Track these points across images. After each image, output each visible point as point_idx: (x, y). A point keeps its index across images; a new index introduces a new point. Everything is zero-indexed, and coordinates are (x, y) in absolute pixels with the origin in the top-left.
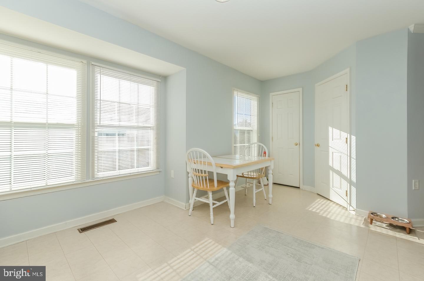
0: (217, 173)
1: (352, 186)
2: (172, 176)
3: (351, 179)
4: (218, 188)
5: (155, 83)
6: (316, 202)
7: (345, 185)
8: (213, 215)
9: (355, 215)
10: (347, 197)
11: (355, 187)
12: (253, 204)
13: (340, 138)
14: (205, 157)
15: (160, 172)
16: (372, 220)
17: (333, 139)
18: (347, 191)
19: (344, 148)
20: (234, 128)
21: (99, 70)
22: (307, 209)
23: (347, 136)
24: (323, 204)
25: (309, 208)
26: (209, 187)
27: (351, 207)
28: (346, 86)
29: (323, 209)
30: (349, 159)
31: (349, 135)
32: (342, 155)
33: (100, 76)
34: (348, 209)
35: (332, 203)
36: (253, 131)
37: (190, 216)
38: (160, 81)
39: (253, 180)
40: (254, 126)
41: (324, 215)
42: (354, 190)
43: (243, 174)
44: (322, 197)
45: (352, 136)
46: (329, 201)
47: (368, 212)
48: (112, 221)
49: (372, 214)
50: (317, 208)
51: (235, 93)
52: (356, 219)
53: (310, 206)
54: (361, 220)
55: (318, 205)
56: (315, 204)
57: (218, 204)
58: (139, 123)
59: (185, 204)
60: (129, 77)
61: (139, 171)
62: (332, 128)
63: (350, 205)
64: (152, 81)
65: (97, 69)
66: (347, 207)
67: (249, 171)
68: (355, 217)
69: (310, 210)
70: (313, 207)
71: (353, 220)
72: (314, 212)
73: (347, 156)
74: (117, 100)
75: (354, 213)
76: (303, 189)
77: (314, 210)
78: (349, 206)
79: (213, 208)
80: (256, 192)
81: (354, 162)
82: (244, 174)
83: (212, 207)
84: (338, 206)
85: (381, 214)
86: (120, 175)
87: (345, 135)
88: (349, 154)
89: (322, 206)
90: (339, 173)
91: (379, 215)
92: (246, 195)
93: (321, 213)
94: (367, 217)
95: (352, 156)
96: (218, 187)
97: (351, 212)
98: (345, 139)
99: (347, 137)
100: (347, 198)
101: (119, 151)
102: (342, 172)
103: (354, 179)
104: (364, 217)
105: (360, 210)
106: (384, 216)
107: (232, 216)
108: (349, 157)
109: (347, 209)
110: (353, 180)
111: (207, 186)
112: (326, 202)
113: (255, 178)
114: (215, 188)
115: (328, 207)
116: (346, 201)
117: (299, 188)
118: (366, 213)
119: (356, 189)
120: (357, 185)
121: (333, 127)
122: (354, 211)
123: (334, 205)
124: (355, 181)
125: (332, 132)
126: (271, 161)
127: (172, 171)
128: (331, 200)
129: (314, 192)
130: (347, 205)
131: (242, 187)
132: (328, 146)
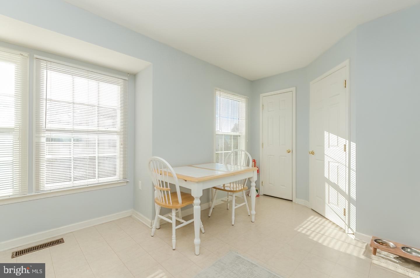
0: (180, 186)
1: (351, 204)
2: (140, 188)
3: (350, 195)
4: (184, 204)
5: (121, 81)
6: (308, 220)
7: (344, 202)
8: (175, 238)
9: (355, 239)
10: (345, 216)
11: (355, 206)
12: (231, 222)
13: (337, 145)
14: (165, 167)
15: (127, 183)
16: (375, 250)
17: (330, 146)
18: (345, 209)
19: (343, 157)
20: (216, 133)
21: (46, 65)
22: (295, 229)
23: (345, 142)
24: (316, 223)
25: (298, 229)
26: (171, 204)
27: (349, 229)
28: (345, 82)
29: (316, 229)
30: (347, 171)
31: (347, 141)
32: (340, 165)
33: (46, 72)
34: (347, 232)
35: (327, 222)
36: (241, 136)
37: (153, 236)
38: (127, 79)
39: (233, 194)
40: (243, 131)
41: (315, 239)
42: (353, 208)
43: (224, 185)
44: (316, 213)
45: (351, 142)
46: (324, 220)
47: (371, 237)
48: (59, 241)
49: (376, 241)
50: (308, 228)
51: (218, 93)
52: (355, 246)
53: (300, 226)
54: (361, 248)
55: (309, 225)
56: (307, 223)
57: (185, 223)
58: (100, 127)
59: (151, 221)
60: (87, 74)
61: (100, 182)
62: (328, 133)
63: (349, 227)
64: (117, 79)
65: (43, 64)
66: (345, 228)
67: (231, 183)
68: (354, 242)
69: (299, 231)
70: (304, 227)
71: (351, 247)
72: (304, 234)
73: (345, 167)
74: (70, 100)
75: (353, 237)
76: (296, 203)
77: (303, 232)
78: (347, 227)
79: (176, 229)
80: (236, 207)
81: (353, 174)
82: (226, 186)
83: (174, 228)
84: (334, 227)
85: (388, 242)
86: (73, 187)
87: (343, 141)
88: (347, 165)
89: (314, 226)
90: (336, 187)
91: (385, 242)
92: (228, 209)
93: (313, 235)
94: (370, 243)
95: (351, 167)
96: (182, 203)
97: (349, 235)
98: (343, 147)
99: (345, 144)
100: (345, 218)
101: (75, 159)
102: (340, 186)
103: (354, 196)
104: (365, 243)
105: (361, 234)
106: (391, 244)
107: (197, 241)
108: (347, 169)
109: (344, 232)
110: (352, 196)
111: (169, 203)
112: (321, 220)
113: (235, 191)
114: (179, 206)
115: (322, 227)
116: (343, 221)
117: (292, 201)
118: (368, 238)
119: (355, 208)
120: (357, 203)
121: (330, 131)
122: (353, 235)
123: (330, 224)
124: (355, 199)
125: (328, 138)
126: (253, 171)
127: (140, 182)
128: (326, 217)
129: (308, 207)
130: (345, 226)
131: (222, 200)
132: (324, 154)
